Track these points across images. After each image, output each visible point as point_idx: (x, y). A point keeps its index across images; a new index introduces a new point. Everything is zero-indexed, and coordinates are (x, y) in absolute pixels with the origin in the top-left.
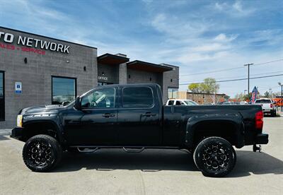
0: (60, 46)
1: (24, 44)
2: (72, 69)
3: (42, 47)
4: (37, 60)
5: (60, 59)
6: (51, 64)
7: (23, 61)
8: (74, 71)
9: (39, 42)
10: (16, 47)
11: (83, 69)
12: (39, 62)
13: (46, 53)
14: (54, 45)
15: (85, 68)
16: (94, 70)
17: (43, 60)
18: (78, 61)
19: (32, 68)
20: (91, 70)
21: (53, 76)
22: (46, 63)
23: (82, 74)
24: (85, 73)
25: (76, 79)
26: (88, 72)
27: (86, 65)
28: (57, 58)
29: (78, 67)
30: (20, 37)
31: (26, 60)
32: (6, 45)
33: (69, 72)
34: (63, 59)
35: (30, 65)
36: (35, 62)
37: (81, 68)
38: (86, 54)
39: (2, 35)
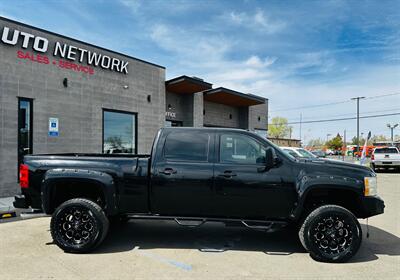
1: (63, 55)
2: (131, 99)
3: (90, 62)
4: (83, 82)
5: (114, 81)
6: (102, 89)
7: (61, 83)
8: (133, 102)
9: (86, 54)
10: (51, 60)
11: (146, 99)
12: (85, 85)
13: (96, 71)
14: (106, 59)
15: (149, 98)
16: (161, 101)
17: (92, 82)
18: (139, 87)
19: (74, 95)
20: (157, 100)
21: (104, 110)
22: (95, 88)
23: (146, 107)
24: (149, 105)
25: (136, 114)
26: (154, 104)
27: (151, 94)
28: (110, 81)
29: (139, 96)
30: (58, 44)
31: (65, 82)
32: (35, 56)
33: (128, 104)
34: (118, 82)
35: (72, 89)
36: (79, 85)
37: (143, 97)
38: (150, 75)
39: (32, 40)
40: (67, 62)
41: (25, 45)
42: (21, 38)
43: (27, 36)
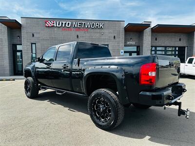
0: (98, 24)
1: (76, 26)
3: (86, 27)
5: (97, 33)
6: (92, 37)
7: (76, 37)
8: (107, 40)
9: (85, 24)
10: (72, 29)
11: (113, 38)
12: (85, 36)
13: (89, 30)
14: (93, 24)
15: (114, 37)
16: (121, 38)
17: (88, 35)
18: (109, 33)
20: (120, 37)
22: (89, 37)
23: (113, 41)
24: (115, 40)
25: (108, 45)
26: (117, 39)
27: (115, 35)
28: (95, 33)
29: (109, 37)
30: (74, 23)
31: (78, 36)
34: (99, 32)
35: (80, 39)
36: (83, 36)
37: (112, 37)
38: (116, 26)
39: (65, 23)
40: (78, 29)
41: (63, 26)
42: (62, 23)
43: (64, 23)
